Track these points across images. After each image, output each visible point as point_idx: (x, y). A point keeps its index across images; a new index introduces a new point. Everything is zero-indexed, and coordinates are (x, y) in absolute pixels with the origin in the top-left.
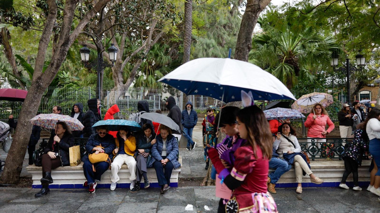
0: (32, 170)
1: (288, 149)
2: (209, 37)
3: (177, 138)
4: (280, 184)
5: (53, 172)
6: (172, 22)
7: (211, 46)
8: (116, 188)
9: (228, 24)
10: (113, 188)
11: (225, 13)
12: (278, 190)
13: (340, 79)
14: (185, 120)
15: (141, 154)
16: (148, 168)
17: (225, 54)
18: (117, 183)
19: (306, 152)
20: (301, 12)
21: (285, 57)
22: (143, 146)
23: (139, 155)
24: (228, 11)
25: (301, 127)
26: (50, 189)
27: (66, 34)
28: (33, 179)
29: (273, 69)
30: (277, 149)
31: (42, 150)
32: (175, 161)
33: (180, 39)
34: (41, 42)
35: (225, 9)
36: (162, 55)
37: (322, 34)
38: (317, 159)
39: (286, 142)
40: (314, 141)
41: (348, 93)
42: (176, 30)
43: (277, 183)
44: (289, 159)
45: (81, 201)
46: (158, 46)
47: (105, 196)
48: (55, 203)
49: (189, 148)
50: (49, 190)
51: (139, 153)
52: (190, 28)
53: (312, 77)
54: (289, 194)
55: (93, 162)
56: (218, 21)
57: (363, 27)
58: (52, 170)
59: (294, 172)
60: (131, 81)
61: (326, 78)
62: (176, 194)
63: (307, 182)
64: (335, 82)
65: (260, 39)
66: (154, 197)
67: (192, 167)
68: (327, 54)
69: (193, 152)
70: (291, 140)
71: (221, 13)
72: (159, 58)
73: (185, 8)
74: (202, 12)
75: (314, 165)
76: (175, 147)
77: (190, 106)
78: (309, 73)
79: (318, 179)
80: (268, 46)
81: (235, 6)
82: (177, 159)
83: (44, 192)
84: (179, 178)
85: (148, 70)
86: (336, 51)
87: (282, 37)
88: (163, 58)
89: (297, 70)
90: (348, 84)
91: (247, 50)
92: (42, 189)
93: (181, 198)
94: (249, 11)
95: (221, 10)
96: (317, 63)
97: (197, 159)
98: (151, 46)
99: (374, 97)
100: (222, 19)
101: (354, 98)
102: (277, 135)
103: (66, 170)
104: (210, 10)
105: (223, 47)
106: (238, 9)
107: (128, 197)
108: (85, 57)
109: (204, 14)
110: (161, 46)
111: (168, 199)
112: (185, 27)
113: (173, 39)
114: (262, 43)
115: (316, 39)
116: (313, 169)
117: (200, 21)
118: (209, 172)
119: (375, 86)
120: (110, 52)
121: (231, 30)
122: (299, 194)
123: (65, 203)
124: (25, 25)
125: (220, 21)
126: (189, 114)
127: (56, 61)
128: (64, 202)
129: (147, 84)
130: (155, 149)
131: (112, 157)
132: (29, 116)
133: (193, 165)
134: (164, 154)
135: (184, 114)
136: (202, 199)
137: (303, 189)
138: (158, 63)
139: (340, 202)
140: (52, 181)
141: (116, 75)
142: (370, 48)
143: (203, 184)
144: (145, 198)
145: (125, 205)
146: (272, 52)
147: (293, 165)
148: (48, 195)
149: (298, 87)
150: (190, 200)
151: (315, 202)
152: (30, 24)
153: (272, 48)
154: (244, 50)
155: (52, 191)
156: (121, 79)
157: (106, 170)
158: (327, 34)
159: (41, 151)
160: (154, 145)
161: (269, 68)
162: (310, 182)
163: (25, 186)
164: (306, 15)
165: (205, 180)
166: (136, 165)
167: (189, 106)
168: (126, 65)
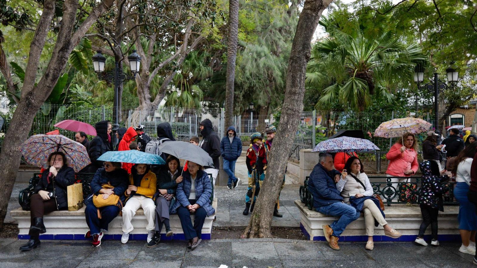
0: (18, 214)
1: (355, 192)
2: (260, 44)
3: (211, 175)
4: (345, 237)
5: (45, 218)
6: (212, 23)
7: (263, 54)
8: (129, 240)
9: (285, 28)
10: (125, 240)
11: (281, 14)
12: (343, 244)
13: (425, 98)
14: (225, 150)
15: (163, 195)
16: (171, 214)
17: (280, 66)
18: (130, 233)
19: (380, 195)
20: (378, 11)
21: (356, 70)
22: (165, 185)
23: (160, 196)
24: (285, 10)
25: (375, 159)
26: (41, 241)
27: (66, 36)
28: (19, 226)
29: (340, 85)
30: (342, 190)
31: (33, 188)
32: (208, 205)
33: (224, 46)
34: (33, 45)
35: (281, 8)
36: (201, 65)
37: (403, 41)
38: (394, 205)
39: (354, 183)
40: (391, 180)
41: (435, 118)
42: (218, 33)
43: (341, 235)
44: (358, 205)
45: (80, 258)
46: (196, 54)
47: (114, 251)
48: (44, 260)
49: (230, 186)
50: (39, 243)
51: (160, 195)
52: (236, 31)
53: (390, 96)
54: (357, 251)
55: (98, 206)
56: (272, 23)
57: (456, 32)
58: (44, 216)
59: (364, 222)
60: (160, 98)
61: (407, 97)
62: (207, 250)
63: (380, 235)
64: (419, 103)
65: (324, 47)
66: (178, 254)
67: (232, 211)
68: (409, 67)
69: (235, 191)
70: (360, 180)
71: (276, 13)
72: (196, 69)
73: (230, 6)
74: (252, 12)
75: (389, 212)
76: (206, 188)
77: (233, 133)
78: (386, 91)
79: (395, 231)
80: (334, 56)
81: (293, 4)
82: (211, 203)
83: (32, 245)
84: (213, 227)
85: (183, 84)
86: (420, 63)
87: (353, 44)
88: (202, 69)
89: (371, 87)
90: (436, 104)
91: (305, 61)
92: (30, 241)
93: (213, 256)
94: (308, 9)
95: (277, 9)
96: (396, 77)
97: (240, 201)
98: (186, 54)
99: (468, 122)
100: (278, 21)
101: (443, 124)
102: (343, 173)
103: (63, 216)
104: (262, 9)
105: (278, 56)
106: (298, 9)
107: (143, 253)
108: (100, 67)
109: (254, 14)
110: (200, 54)
111: (196, 257)
112: (229, 30)
113: (215, 46)
114: (327, 51)
115: (395, 47)
116: (389, 217)
117: (249, 23)
118: (252, 220)
119: (469, 108)
120: (131, 61)
121: (289, 35)
122: (370, 251)
123: (58, 261)
124: (19, 24)
125: (274, 23)
126: (231, 141)
127: (51, 71)
128: (57, 259)
129: (181, 103)
130: (180, 190)
131: (123, 199)
132: (16, 144)
133: (233, 210)
134: (192, 197)
135: (224, 142)
136: (240, 258)
137: (374, 245)
138: (196, 76)
139: (423, 263)
140: (45, 230)
141: (141, 91)
142: (465, 59)
143: (245, 235)
144: (165, 255)
145: (137, 265)
146: (339, 64)
147: (362, 212)
148: (38, 248)
149: (371, 109)
150: (224, 258)
151: (391, 262)
152: (24, 23)
153: (339, 58)
154: (301, 60)
155: (44, 243)
156: (148, 95)
157: (116, 216)
158: (410, 41)
159: (31, 189)
160: (180, 185)
161: (336, 84)
162: (384, 234)
163: (10, 236)
164: (384, 16)
165: (247, 231)
166: (156, 210)
167: (231, 132)
168: (155, 78)
